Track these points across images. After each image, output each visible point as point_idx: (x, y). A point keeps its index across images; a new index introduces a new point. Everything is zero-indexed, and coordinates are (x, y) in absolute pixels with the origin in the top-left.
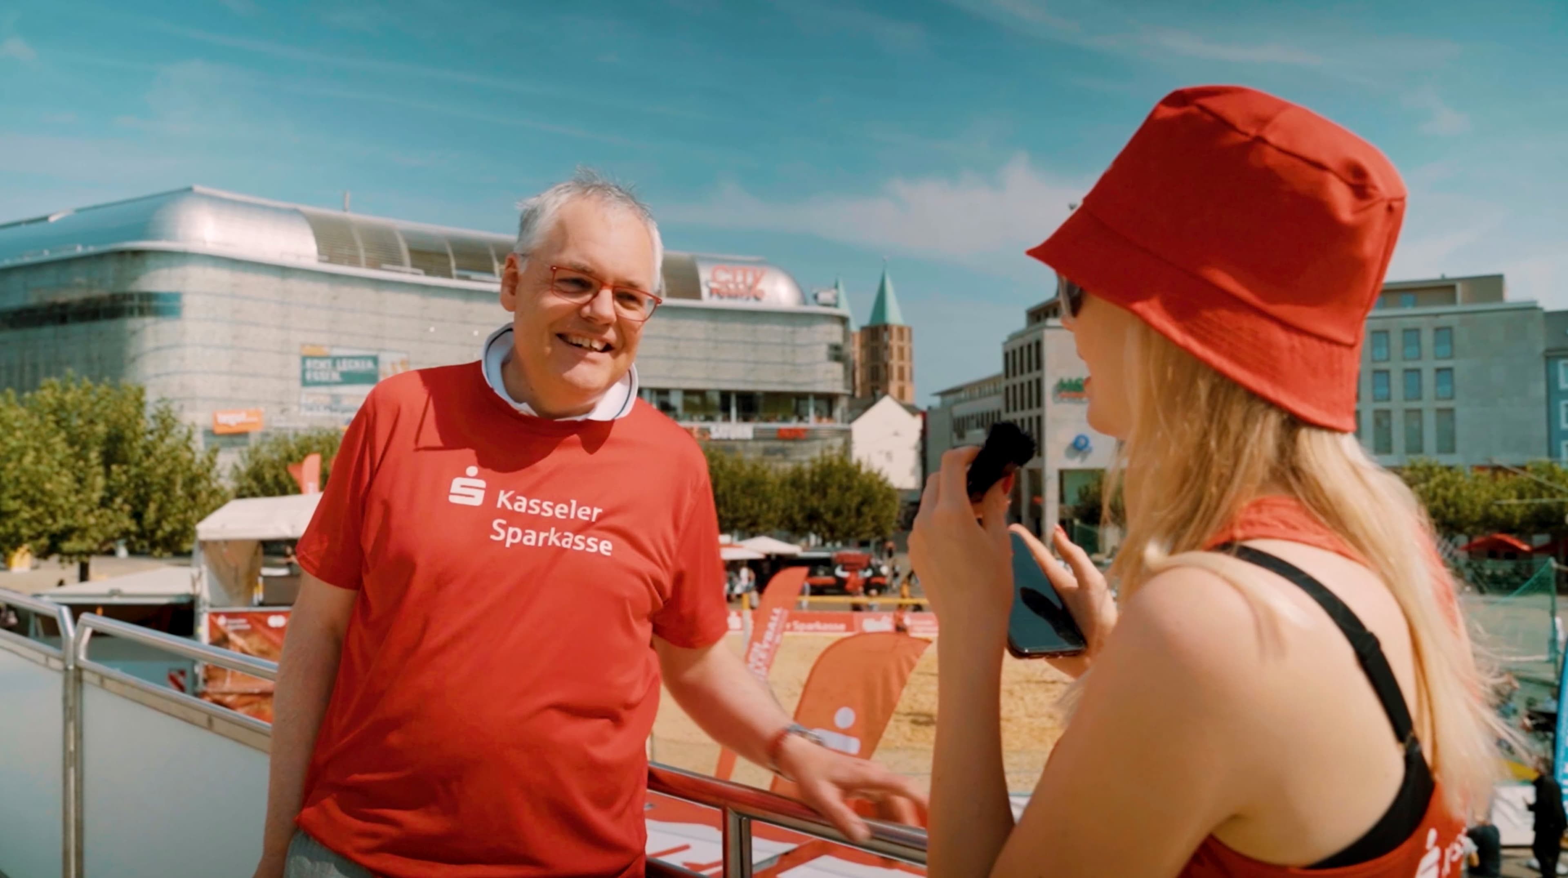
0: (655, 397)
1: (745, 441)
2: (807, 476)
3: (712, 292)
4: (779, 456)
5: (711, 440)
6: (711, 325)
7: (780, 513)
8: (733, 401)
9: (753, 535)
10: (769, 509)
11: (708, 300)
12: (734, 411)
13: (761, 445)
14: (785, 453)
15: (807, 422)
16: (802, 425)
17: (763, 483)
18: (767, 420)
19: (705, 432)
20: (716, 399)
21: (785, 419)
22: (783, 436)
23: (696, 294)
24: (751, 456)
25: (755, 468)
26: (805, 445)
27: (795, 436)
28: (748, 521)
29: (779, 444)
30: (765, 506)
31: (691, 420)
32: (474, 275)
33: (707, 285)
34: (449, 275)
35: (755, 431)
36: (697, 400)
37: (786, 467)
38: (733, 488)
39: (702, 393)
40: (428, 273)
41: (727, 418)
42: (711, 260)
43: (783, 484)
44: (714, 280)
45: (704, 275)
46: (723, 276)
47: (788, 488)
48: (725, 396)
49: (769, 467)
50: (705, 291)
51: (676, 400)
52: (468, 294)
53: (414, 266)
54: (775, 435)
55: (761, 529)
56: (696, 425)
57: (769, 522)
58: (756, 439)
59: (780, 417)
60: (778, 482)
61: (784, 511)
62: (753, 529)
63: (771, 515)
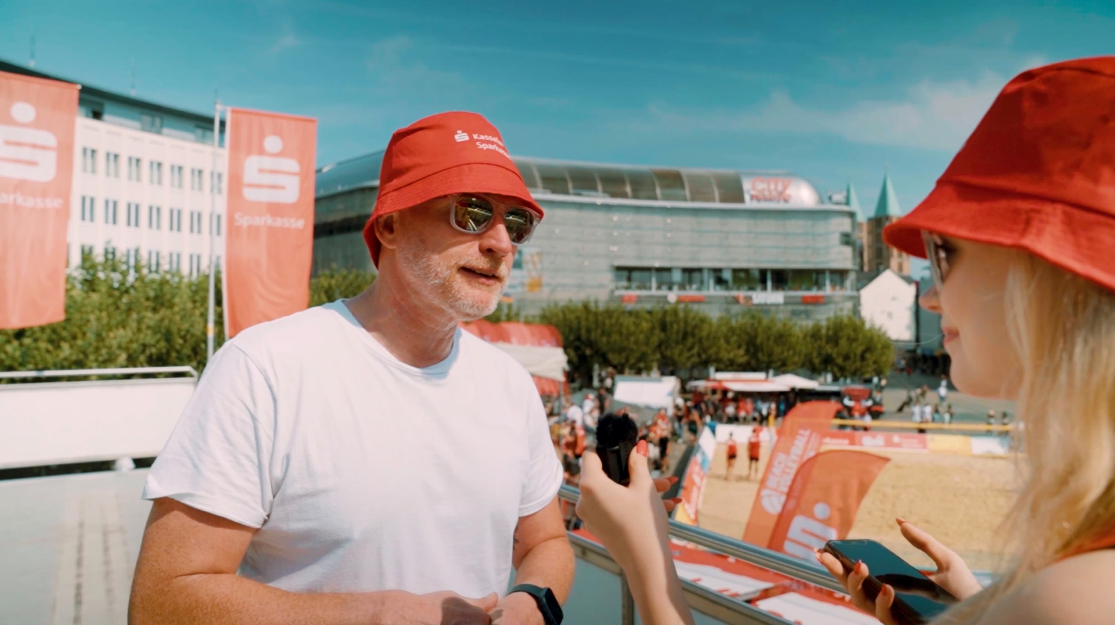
0: (712, 274)
1: (777, 305)
2: (824, 331)
3: (752, 197)
4: (803, 316)
5: (753, 305)
6: (752, 221)
7: (802, 358)
8: (769, 276)
9: (784, 372)
10: (794, 354)
11: (749, 204)
12: (769, 284)
13: (790, 308)
14: (807, 314)
15: (825, 290)
16: (820, 293)
17: (790, 335)
18: (795, 289)
19: (749, 299)
20: (757, 274)
21: (809, 289)
22: (806, 301)
23: (741, 199)
24: (781, 316)
25: (785, 325)
26: (823, 308)
27: (816, 301)
28: (779, 364)
29: (802, 308)
30: (791, 352)
31: (738, 289)
32: (584, 192)
33: (748, 192)
34: (566, 192)
35: (786, 298)
36: (742, 275)
37: (808, 324)
38: (768, 339)
39: (746, 271)
40: (554, 191)
41: (765, 288)
42: (751, 175)
43: (805, 337)
44: (754, 188)
45: (747, 185)
46: (761, 186)
47: (808, 339)
48: (763, 272)
49: (795, 324)
50: (747, 197)
51: (727, 275)
52: (581, 206)
53: (545, 188)
54: (799, 300)
55: (790, 368)
56: (741, 294)
57: (795, 363)
58: (786, 304)
59: (804, 287)
60: (801, 335)
61: (806, 356)
62: (783, 369)
63: (796, 359)
